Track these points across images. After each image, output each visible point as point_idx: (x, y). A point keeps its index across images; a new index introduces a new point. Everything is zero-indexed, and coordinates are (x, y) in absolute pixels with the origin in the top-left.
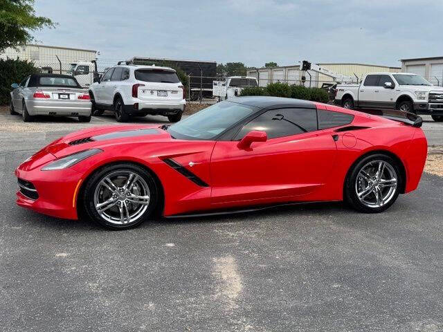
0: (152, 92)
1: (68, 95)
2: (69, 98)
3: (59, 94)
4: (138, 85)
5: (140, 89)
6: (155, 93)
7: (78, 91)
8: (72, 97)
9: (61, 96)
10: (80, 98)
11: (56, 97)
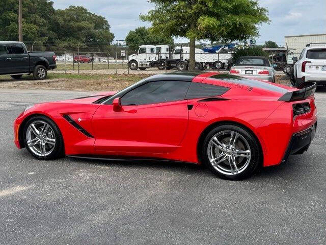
0: (317, 67)
1: (252, 71)
2: (252, 73)
3: (246, 71)
4: (306, 62)
5: (307, 65)
6: (320, 68)
7: (259, 68)
8: (254, 73)
9: (247, 72)
10: (260, 73)
11: (244, 72)
